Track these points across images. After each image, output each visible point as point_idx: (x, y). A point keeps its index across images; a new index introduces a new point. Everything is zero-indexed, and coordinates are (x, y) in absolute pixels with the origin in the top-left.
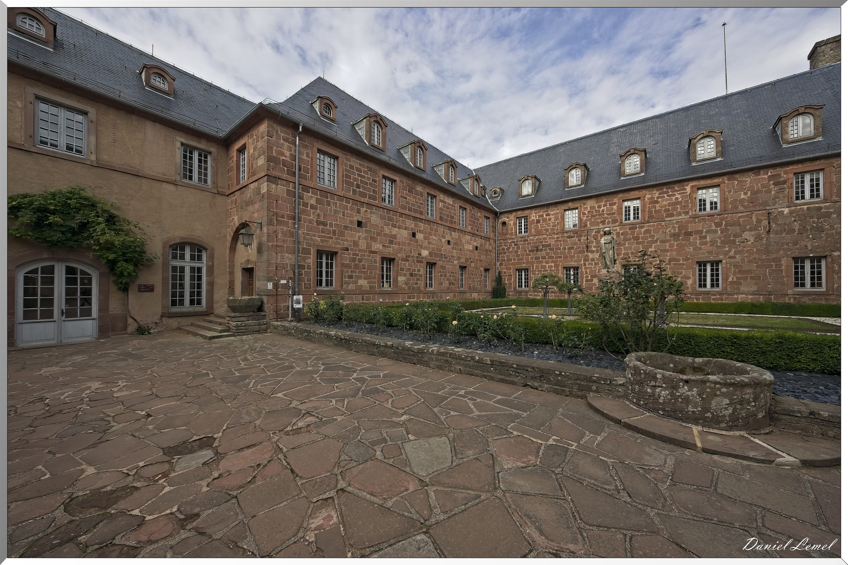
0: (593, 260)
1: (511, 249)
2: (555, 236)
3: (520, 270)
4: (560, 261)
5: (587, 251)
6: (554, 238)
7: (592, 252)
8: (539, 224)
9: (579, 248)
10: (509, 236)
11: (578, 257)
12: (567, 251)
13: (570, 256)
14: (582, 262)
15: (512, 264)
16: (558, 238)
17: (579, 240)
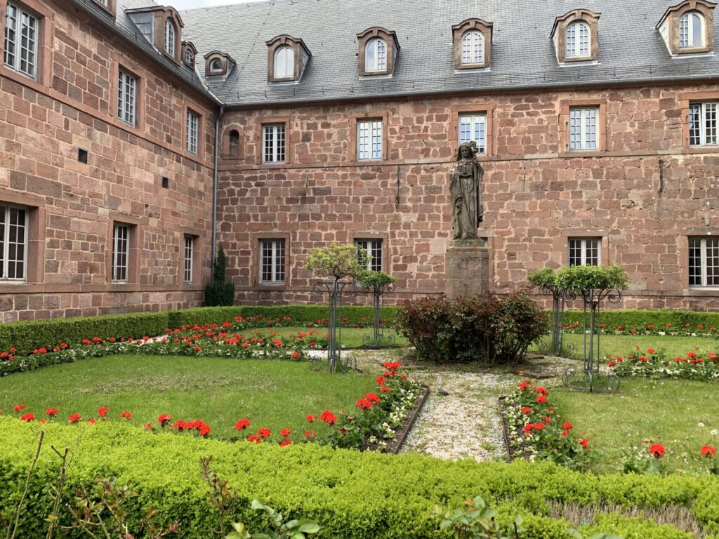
0: (407, 226)
1: (248, 195)
2: (340, 173)
3: (266, 242)
4: (349, 226)
5: (397, 207)
6: (336, 176)
7: (406, 210)
8: (308, 144)
9: (382, 200)
10: (243, 164)
11: (382, 219)
12: (360, 205)
13: (367, 216)
14: (388, 230)
15: (251, 227)
16: (344, 176)
17: (384, 185)
